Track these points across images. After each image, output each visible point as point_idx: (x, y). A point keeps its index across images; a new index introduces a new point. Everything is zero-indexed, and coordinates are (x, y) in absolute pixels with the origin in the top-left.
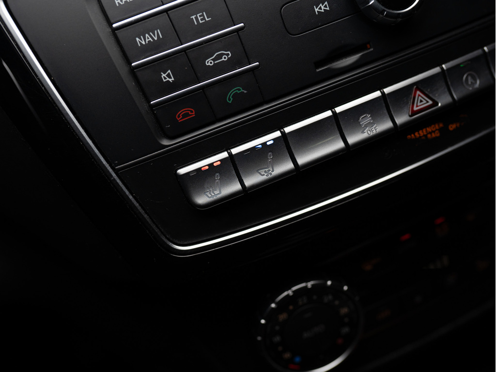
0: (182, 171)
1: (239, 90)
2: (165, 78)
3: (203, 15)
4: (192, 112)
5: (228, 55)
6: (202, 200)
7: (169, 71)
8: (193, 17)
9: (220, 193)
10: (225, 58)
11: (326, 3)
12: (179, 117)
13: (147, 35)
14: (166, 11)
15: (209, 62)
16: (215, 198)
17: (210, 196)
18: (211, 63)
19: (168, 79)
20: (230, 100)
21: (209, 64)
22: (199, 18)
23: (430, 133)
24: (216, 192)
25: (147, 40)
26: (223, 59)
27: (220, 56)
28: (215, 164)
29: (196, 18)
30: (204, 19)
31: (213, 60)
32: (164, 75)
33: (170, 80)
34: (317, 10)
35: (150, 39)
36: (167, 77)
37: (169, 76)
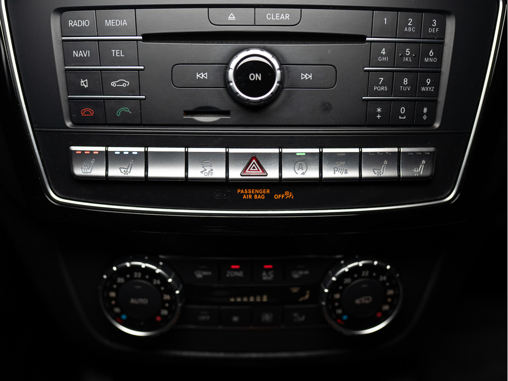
0: (73, 148)
1: (127, 110)
2: (83, 84)
3: (120, 52)
4: (92, 112)
5: (127, 84)
6: (79, 171)
7: (87, 80)
8: (113, 51)
9: (90, 172)
10: (124, 85)
11: (206, 73)
12: (83, 112)
13: (81, 51)
14: (98, 40)
15: (113, 84)
16: (86, 174)
17: (84, 171)
18: (114, 85)
19: (84, 85)
20: (118, 114)
21: (113, 85)
22: (117, 53)
23: (258, 194)
24: (88, 171)
25: (80, 55)
26: (123, 85)
27: (121, 83)
28: (94, 153)
29: (115, 52)
30: (120, 54)
31: (117, 83)
32: (82, 81)
33: (85, 86)
34: (198, 76)
35: (82, 55)
36: (84, 83)
37: (85, 83)
